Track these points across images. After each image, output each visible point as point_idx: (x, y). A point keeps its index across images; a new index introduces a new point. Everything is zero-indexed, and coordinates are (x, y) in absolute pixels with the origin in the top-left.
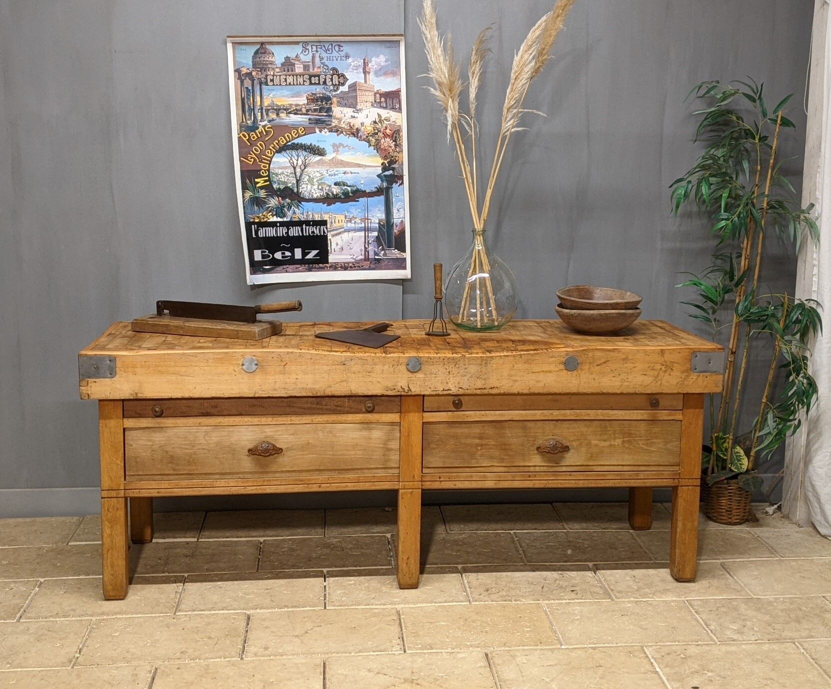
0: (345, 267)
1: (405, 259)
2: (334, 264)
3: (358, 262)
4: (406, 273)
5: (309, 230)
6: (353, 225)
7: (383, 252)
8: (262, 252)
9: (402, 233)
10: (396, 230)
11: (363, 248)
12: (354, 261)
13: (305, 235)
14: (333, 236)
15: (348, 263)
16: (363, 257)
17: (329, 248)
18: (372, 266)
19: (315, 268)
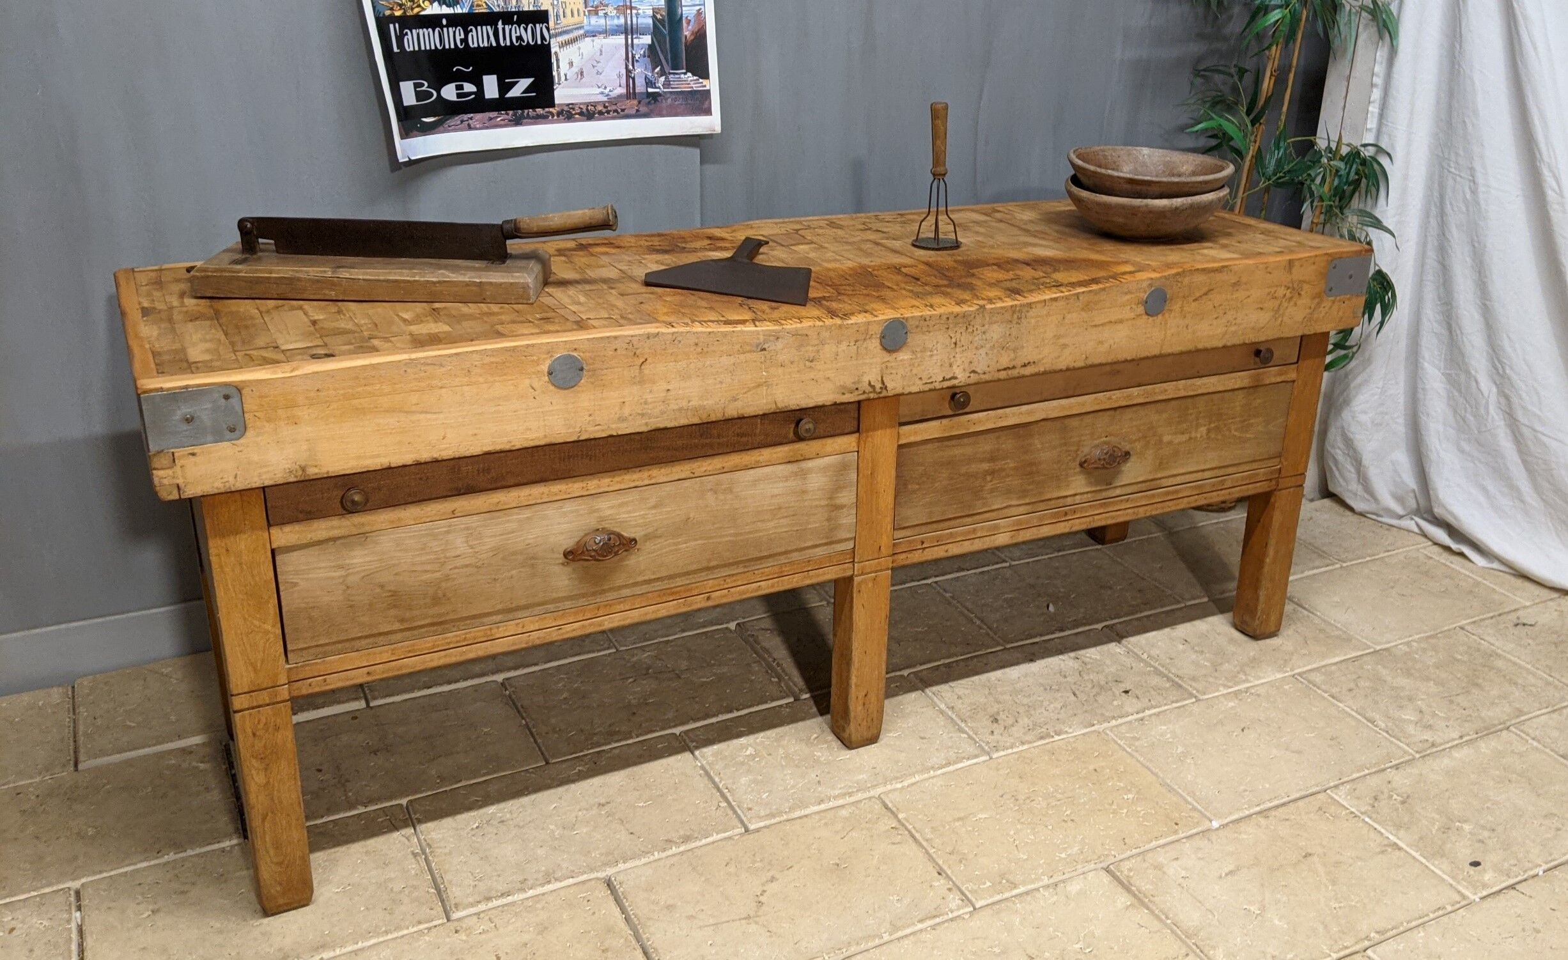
0: (589, 113)
1: (708, 92)
2: (566, 108)
3: (614, 101)
4: (709, 123)
5: (511, 34)
6: (602, 21)
7: (662, 79)
8: (416, 86)
9: (701, 35)
10: (687, 32)
11: (624, 72)
12: (605, 99)
13: (502, 44)
14: (563, 45)
15: (594, 105)
16: (623, 91)
17: (555, 73)
18: (643, 109)
19: (528, 117)
